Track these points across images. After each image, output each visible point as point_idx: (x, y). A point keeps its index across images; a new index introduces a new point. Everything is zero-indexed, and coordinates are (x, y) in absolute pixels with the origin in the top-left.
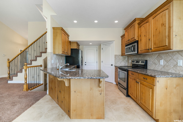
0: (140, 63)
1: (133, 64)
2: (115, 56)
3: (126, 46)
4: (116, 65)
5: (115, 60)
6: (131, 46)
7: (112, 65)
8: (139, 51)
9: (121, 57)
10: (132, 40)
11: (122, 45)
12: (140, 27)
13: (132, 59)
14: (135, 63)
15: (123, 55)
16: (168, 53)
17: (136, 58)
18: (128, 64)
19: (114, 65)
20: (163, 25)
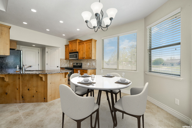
0: (79, 65)
1: (74, 65)
2: (61, 59)
3: (70, 53)
4: (61, 67)
5: (60, 62)
6: (74, 54)
7: (58, 67)
8: (79, 58)
9: (65, 61)
10: (75, 51)
11: (65, 51)
12: (80, 45)
13: (73, 62)
14: (75, 65)
15: (66, 59)
16: (90, 60)
17: (75, 62)
18: (70, 66)
19: (60, 67)
20: (89, 48)
